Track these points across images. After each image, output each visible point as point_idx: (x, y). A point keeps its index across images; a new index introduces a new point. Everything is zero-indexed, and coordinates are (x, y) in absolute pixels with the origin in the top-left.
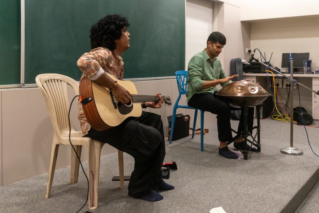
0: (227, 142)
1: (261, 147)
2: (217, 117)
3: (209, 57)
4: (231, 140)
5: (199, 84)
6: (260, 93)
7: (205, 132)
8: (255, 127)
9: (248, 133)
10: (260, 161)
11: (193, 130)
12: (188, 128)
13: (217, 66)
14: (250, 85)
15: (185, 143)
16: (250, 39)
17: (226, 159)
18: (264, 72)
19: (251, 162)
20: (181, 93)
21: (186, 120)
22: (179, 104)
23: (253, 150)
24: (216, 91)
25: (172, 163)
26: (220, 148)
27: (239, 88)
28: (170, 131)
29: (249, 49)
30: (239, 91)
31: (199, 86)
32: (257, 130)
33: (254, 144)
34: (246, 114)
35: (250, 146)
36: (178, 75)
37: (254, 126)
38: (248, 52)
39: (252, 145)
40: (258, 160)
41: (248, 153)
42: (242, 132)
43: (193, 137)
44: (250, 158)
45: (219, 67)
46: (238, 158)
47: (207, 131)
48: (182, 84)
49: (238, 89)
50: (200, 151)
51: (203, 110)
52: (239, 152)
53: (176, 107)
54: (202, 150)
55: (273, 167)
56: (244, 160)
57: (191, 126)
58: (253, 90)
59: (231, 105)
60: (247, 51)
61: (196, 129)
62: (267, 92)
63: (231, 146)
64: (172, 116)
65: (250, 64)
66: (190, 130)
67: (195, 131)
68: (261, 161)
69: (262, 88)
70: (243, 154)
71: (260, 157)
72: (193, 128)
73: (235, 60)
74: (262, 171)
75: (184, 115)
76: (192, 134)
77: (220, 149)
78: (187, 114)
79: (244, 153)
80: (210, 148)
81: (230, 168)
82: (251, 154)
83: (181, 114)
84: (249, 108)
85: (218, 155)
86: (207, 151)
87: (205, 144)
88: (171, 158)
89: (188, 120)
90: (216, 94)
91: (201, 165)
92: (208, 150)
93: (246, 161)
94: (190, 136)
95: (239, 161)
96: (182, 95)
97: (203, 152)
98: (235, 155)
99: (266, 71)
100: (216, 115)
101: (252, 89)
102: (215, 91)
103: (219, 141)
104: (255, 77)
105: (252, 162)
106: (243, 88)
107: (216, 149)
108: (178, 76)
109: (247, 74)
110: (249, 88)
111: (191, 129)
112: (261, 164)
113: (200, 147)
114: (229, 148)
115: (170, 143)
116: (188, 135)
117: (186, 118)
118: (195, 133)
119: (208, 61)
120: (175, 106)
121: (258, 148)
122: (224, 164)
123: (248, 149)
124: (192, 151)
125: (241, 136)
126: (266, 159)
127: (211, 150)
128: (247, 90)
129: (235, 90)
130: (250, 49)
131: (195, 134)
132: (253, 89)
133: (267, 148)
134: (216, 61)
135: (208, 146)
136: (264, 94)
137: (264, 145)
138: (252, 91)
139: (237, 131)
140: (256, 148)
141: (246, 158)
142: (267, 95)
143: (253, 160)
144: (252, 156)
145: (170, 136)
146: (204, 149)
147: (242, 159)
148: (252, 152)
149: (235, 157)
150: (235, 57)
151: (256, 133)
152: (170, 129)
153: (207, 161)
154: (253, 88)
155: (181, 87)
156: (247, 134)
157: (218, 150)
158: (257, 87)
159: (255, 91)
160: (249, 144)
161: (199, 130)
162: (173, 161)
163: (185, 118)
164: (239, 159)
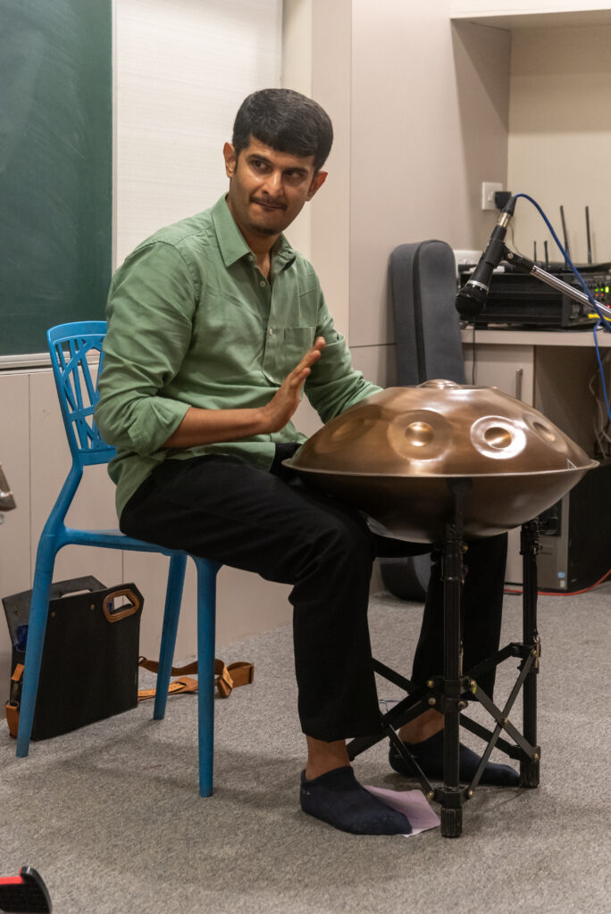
0: (348, 741)
1: (543, 761)
2: (292, 598)
3: (242, 249)
4: (370, 726)
5: (151, 424)
6: (535, 453)
7: (231, 683)
8: (511, 650)
9: (468, 686)
10: (530, 840)
11: (163, 668)
12: (134, 662)
13: (295, 304)
14: (479, 409)
15: (107, 748)
16: (506, 126)
17: (339, 834)
18: (582, 321)
19: (480, 850)
20: (80, 459)
21: (119, 616)
22: (73, 523)
23: (499, 779)
24: (286, 441)
25: (18, 880)
26: (311, 776)
27: (418, 427)
28: (20, 682)
29: (499, 187)
30: (418, 444)
31: (154, 436)
32: (520, 668)
33: (502, 745)
34: (457, 578)
35: (481, 754)
36: (66, 346)
37: (503, 645)
38: (493, 207)
39: (488, 752)
40: (523, 834)
41: (467, 797)
42: (430, 683)
43: (159, 715)
44: (479, 829)
45: (305, 308)
46: (409, 830)
47: (245, 674)
48: (87, 404)
49: (410, 433)
50: (195, 796)
51: (213, 559)
52: (414, 798)
53: (55, 538)
54: (208, 789)
55: (597, 871)
56: (441, 841)
57: (149, 647)
58: (499, 440)
59: (374, 526)
60: (486, 200)
61: (178, 662)
62: (578, 451)
63: (376, 758)
64: (28, 594)
65: (482, 286)
66: (141, 669)
67: (173, 679)
68: (534, 844)
69: (548, 425)
70: (439, 807)
71: (532, 816)
72: (156, 659)
73: (418, 250)
74: (537, 902)
75: (109, 585)
76: (153, 692)
77: (306, 785)
78: (127, 581)
79: (441, 802)
80: (257, 778)
81: (362, 889)
82: (485, 800)
83: (89, 581)
84: (474, 542)
85: (295, 816)
86: (235, 796)
87: (229, 754)
88: (16, 844)
89: (131, 611)
90: (287, 463)
91: (194, 880)
92: (244, 786)
93: (455, 842)
94: (146, 710)
95: (415, 846)
96: (86, 469)
97: (210, 800)
98: (392, 810)
99: (591, 316)
100: (289, 588)
101: (493, 433)
102: (279, 446)
103: (305, 735)
104: (531, 355)
105: (486, 850)
106: (438, 429)
107: (290, 784)
108: (66, 354)
109: (484, 337)
110: (478, 428)
111: (151, 666)
112: (535, 856)
113: (191, 771)
114: (356, 774)
115: (23, 753)
116: (131, 701)
117: (120, 601)
118: (172, 687)
119: (242, 272)
120: (44, 532)
121: (522, 769)
122: (329, 864)
123: (467, 777)
124: (149, 801)
125: (433, 701)
126: (564, 827)
127: (262, 789)
128: (463, 439)
129: (396, 440)
130: (505, 185)
131: (172, 693)
132: (499, 432)
133: (578, 765)
134: (292, 272)
135: (244, 764)
136: (558, 461)
137: (561, 750)
138: (490, 443)
139: (407, 672)
140: (515, 766)
141: (452, 828)
142: (576, 468)
143: (493, 835)
144: (489, 814)
145: (18, 710)
146: (217, 782)
147: (431, 834)
148: (489, 790)
149: (392, 823)
150: (415, 235)
151: (514, 681)
152: (20, 668)
153: (230, 851)
154: (495, 425)
155: (81, 423)
156: (462, 691)
157: (298, 787)
158: (522, 424)
159: (507, 442)
160: (474, 744)
161: (191, 669)
162: (25, 869)
163: (111, 605)
164: (416, 832)
